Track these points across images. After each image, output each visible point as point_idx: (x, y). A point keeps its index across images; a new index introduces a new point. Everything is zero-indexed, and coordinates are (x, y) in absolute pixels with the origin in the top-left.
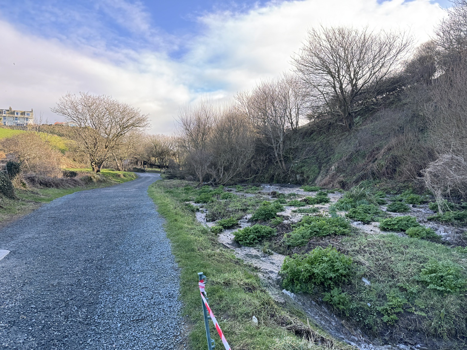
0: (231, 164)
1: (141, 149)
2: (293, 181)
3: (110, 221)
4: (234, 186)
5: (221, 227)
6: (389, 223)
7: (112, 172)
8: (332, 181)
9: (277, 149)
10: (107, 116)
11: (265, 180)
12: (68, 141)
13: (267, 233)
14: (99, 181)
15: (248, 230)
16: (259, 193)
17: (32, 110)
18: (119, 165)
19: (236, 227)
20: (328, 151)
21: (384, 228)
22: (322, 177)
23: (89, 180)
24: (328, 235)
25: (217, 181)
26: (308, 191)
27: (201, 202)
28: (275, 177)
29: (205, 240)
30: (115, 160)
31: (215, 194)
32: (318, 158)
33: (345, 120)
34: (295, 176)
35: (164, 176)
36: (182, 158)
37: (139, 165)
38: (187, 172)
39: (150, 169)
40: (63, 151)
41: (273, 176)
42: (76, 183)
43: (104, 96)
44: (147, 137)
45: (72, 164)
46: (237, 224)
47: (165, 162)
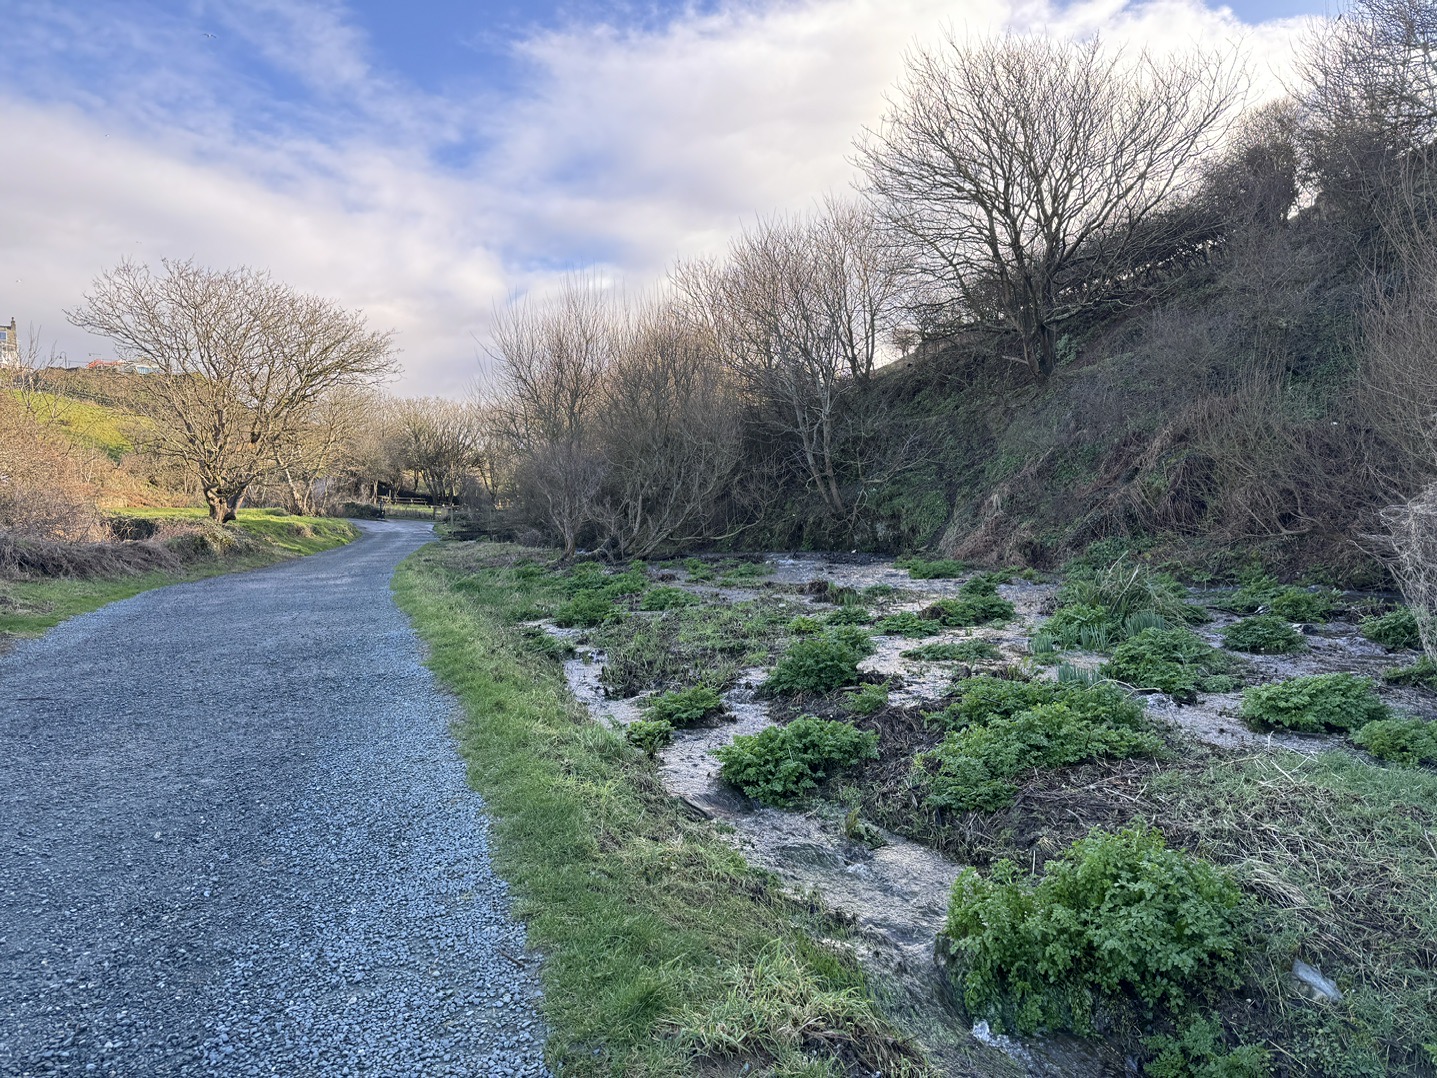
0: (666, 489)
1: (369, 445)
2: (864, 543)
3: (250, 711)
4: (678, 560)
5: (665, 724)
6: (1282, 704)
7: (274, 519)
8: (995, 542)
9: (811, 440)
10: (257, 337)
11: (774, 540)
12: (130, 421)
13: (845, 752)
14: (232, 551)
15: (772, 740)
16: (769, 585)
17: (13, 322)
18: (297, 496)
19: (716, 719)
20: (975, 446)
21: (1263, 721)
22: (962, 530)
23: (195, 549)
24: (1082, 762)
25: (623, 544)
26: (924, 576)
27: (577, 621)
28: (807, 530)
29: (619, 792)
30: (284, 479)
31: (623, 593)
32: (941, 467)
33: (1028, 346)
34: (871, 526)
35: (446, 529)
36: (505, 472)
37: (365, 496)
38: (522, 516)
39: (401, 508)
40: (114, 454)
41: (800, 528)
42: (151, 559)
43: (246, 272)
44: (389, 408)
45: (145, 494)
46: (720, 710)
47: (449, 485)
